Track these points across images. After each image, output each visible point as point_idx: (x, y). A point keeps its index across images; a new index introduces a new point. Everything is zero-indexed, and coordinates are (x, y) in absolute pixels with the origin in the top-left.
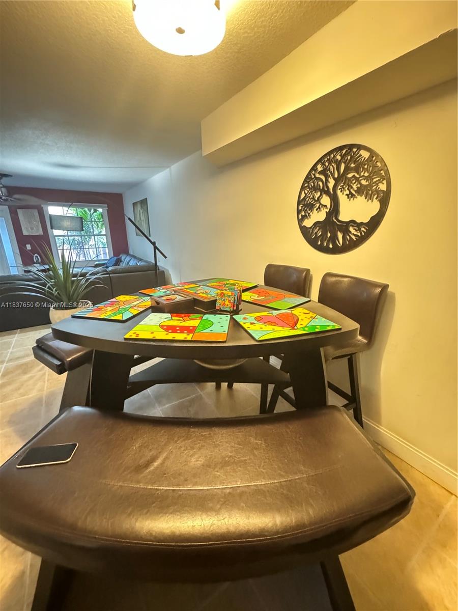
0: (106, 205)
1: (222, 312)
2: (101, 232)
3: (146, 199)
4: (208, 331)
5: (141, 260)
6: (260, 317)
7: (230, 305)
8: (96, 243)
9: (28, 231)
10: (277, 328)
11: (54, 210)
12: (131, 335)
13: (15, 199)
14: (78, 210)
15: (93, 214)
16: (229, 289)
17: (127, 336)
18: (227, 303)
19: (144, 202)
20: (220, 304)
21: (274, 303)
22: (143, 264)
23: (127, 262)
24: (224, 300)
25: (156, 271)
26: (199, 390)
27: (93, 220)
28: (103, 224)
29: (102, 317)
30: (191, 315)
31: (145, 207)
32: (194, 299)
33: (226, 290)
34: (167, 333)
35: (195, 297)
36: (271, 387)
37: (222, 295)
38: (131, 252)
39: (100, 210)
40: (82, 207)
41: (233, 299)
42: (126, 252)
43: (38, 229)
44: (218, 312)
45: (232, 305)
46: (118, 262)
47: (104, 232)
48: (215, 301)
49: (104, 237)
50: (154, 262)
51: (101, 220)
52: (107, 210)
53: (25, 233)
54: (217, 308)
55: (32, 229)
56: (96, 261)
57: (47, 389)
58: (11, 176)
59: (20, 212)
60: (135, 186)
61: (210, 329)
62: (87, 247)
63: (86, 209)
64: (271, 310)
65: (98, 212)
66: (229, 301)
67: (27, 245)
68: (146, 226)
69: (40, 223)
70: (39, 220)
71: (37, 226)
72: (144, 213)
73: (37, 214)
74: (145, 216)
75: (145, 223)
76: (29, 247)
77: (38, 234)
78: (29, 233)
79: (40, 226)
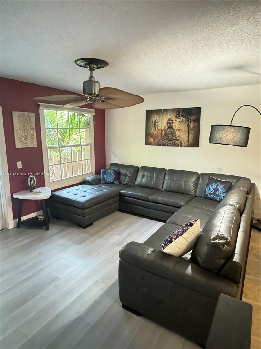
9: (21, 142)
39: (87, 116)
43: (32, 140)
67: (18, 163)
68: (190, 136)
69: (35, 130)
70: (35, 127)
71: (32, 136)
72: (185, 122)
73: (33, 120)
74: (188, 126)
75: (186, 132)
76: (20, 165)
77: (31, 146)
78: (23, 145)
79: (35, 136)
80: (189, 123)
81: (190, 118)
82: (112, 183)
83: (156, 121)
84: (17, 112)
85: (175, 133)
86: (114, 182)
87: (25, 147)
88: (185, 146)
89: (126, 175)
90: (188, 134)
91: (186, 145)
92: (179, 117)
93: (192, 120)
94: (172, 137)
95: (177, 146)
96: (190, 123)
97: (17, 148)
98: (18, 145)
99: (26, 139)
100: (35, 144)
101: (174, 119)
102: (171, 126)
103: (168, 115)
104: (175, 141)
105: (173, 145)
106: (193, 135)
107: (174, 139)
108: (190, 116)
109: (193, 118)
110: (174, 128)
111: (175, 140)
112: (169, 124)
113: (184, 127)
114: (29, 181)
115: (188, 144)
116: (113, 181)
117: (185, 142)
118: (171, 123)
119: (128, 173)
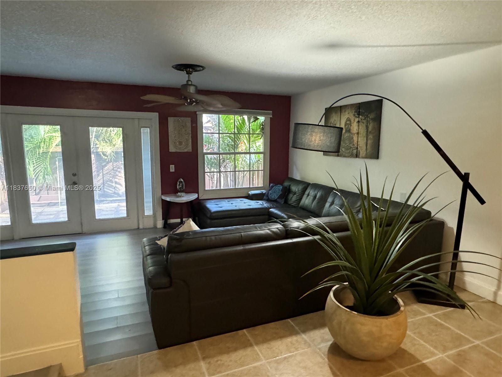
9: (175, 147)
15: (253, 123)
19: (370, 107)
39: (262, 119)
43: (187, 144)
52: (271, 120)
59: (171, 121)
65: (258, 122)
67: (171, 166)
68: (369, 142)
69: (190, 135)
70: (190, 132)
71: (187, 140)
72: (363, 123)
73: (189, 124)
74: (367, 127)
75: (364, 137)
76: (172, 168)
77: (186, 151)
78: (177, 149)
79: (191, 141)
80: (367, 124)
81: (369, 115)
82: (275, 201)
83: (334, 122)
84: (172, 118)
85: (353, 138)
86: (278, 199)
87: (178, 151)
88: (363, 158)
89: (295, 193)
90: (367, 140)
91: (364, 155)
92: (357, 116)
93: (372, 119)
94: (349, 144)
95: (354, 157)
96: (369, 124)
97: (170, 152)
98: (172, 149)
99: (180, 143)
100: (189, 149)
101: (352, 118)
102: (349, 128)
103: (347, 113)
104: (353, 150)
105: (350, 156)
106: (372, 141)
107: (351, 147)
108: (370, 113)
109: (372, 116)
110: (352, 131)
111: (353, 148)
112: (347, 126)
113: (363, 130)
114: (178, 185)
115: (366, 154)
116: (276, 199)
117: (362, 153)
118: (349, 125)
119: (297, 190)
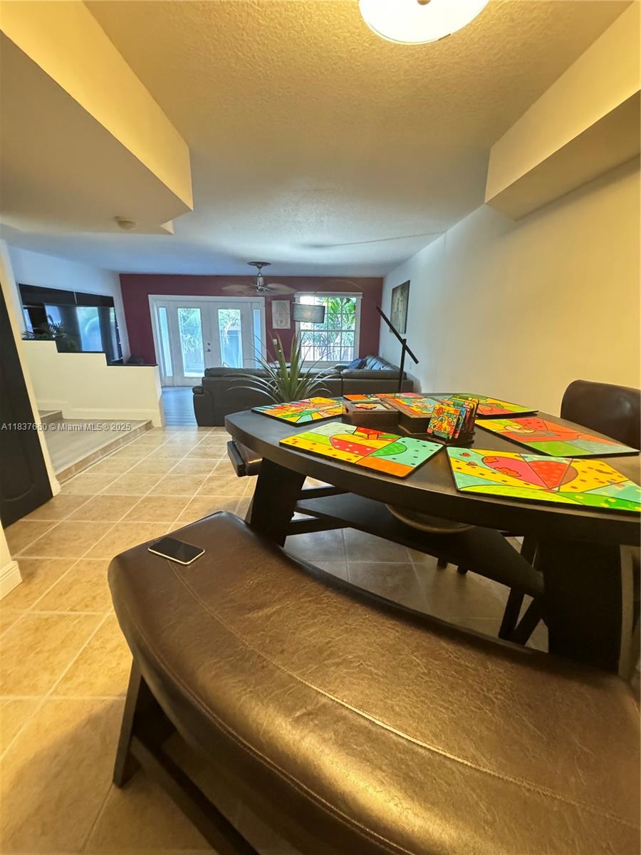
0: (361, 293)
1: (434, 438)
2: (350, 327)
3: (409, 281)
4: (389, 458)
5: (387, 364)
6: (495, 457)
7: (449, 429)
8: (343, 341)
9: (277, 324)
10: (511, 480)
11: (307, 300)
12: (289, 441)
13: (269, 288)
14: (329, 300)
15: (345, 304)
16: (454, 405)
17: (283, 441)
18: (445, 425)
19: (405, 287)
20: (435, 426)
21: (543, 443)
22: (387, 369)
23: (373, 365)
24: (442, 420)
25: (400, 379)
26: (411, 558)
27: (344, 312)
28: (353, 318)
29: (278, 416)
30: (384, 434)
31: (405, 294)
32: (399, 412)
33: (448, 405)
34: (332, 447)
35: (401, 410)
36: (527, 600)
37: (440, 411)
38: (381, 355)
39: (354, 300)
40: (334, 296)
41: (455, 420)
42: (375, 353)
43: (286, 323)
44: (429, 438)
45: (453, 431)
46: (363, 365)
47: (353, 328)
48: (429, 419)
49: (352, 333)
50: (400, 367)
51: (353, 311)
52: (362, 300)
53: (275, 326)
54: (429, 431)
55: (281, 322)
56: (338, 362)
57: (245, 495)
58: (270, 264)
59: (274, 303)
60: (398, 264)
61: (394, 456)
62: (332, 345)
63: (338, 299)
64: (527, 451)
65: (350, 303)
66: (449, 424)
67: (274, 340)
69: (289, 315)
70: (289, 312)
71: (287, 320)
73: (288, 306)
77: (286, 328)
78: (278, 326)
79: (290, 320)
87: (280, 328)
97: (274, 329)
100: (288, 326)
101: (400, 297)
103: (398, 293)
